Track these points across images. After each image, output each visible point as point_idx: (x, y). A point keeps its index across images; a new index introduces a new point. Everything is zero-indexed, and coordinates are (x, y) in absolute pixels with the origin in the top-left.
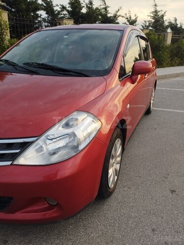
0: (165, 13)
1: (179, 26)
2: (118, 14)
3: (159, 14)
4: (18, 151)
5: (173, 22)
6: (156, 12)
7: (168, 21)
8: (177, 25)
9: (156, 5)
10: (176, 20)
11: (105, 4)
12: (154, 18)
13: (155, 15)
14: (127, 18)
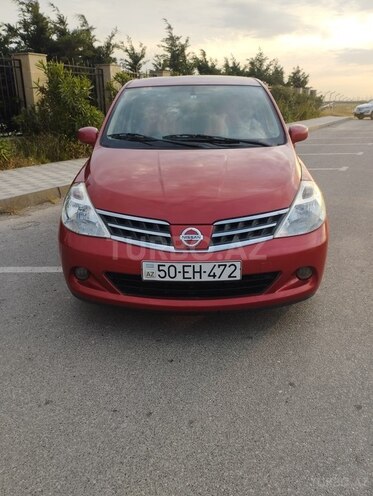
0: (187, 41)
1: (210, 64)
2: (113, 42)
3: (177, 42)
4: (274, 224)
5: (200, 57)
6: (172, 39)
7: (191, 56)
8: (207, 62)
9: (170, 27)
10: (204, 54)
11: (86, 22)
12: (170, 50)
13: (172, 45)
14: (127, 51)
